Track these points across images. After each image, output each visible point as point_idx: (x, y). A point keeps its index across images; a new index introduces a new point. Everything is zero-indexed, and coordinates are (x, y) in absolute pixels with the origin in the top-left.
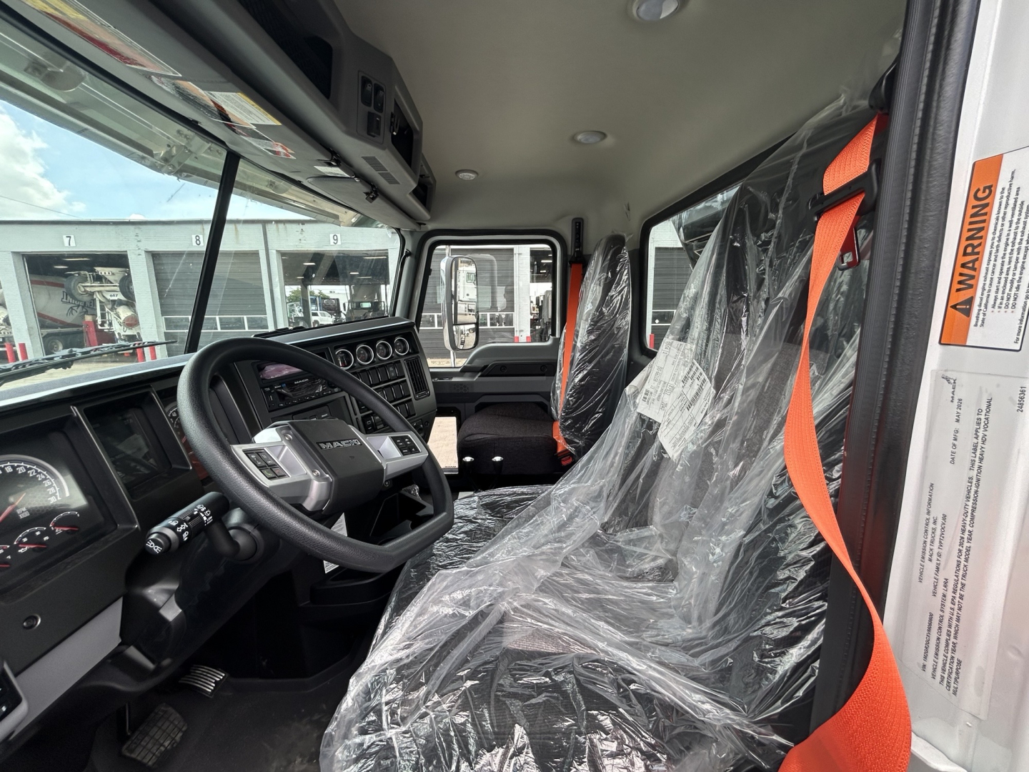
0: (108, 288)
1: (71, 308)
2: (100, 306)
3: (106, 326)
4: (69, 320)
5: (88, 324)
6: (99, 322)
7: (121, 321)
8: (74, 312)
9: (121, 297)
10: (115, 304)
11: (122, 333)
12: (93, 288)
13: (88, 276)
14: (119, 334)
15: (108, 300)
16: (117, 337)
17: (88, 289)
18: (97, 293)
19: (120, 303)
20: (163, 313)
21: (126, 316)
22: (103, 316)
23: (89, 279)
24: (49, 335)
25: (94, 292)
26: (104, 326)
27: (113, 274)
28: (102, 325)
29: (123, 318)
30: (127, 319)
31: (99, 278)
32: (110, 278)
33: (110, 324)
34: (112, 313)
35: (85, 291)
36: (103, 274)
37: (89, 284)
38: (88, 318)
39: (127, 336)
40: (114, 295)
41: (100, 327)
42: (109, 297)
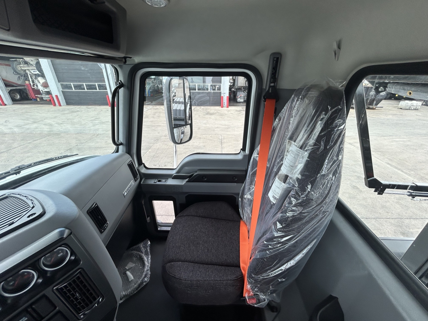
0: (31, 68)
1: (19, 77)
2: (30, 76)
3: (35, 87)
4: (19, 83)
5: (27, 85)
6: (32, 85)
7: (41, 84)
8: (20, 79)
9: (37, 72)
10: (37, 76)
11: (43, 90)
12: (25, 68)
13: (21, 61)
14: (42, 90)
15: (33, 74)
16: (41, 92)
17: (22, 68)
18: (27, 70)
19: (39, 76)
20: (59, 82)
21: (43, 82)
22: (33, 82)
23: (21, 63)
24: (11, 90)
25: (26, 70)
26: (34, 87)
27: (32, 61)
28: (33, 86)
29: (41, 83)
30: (43, 83)
31: (26, 63)
32: (31, 63)
33: (37, 86)
34: (36, 80)
35: (21, 69)
36: (27, 60)
37: (22, 66)
38: (27, 82)
39: (46, 91)
40: (35, 72)
41: (33, 87)
42: (33, 72)
